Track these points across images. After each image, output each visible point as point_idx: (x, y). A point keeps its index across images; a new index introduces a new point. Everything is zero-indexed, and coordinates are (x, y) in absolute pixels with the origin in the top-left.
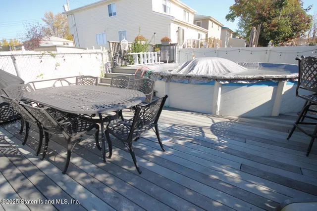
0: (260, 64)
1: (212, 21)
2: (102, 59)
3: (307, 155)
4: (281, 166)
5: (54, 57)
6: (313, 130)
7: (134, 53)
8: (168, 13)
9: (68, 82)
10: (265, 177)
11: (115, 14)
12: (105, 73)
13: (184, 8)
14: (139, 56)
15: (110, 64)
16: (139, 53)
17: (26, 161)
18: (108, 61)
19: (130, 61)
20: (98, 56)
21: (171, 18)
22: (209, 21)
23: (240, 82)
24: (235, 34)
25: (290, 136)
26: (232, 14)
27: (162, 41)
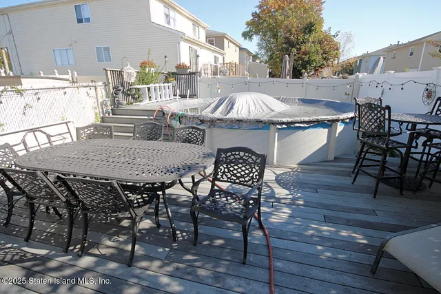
0: (298, 99)
1: (227, 39)
2: (97, 95)
3: (375, 197)
4: (358, 211)
5: (22, 95)
6: (377, 172)
7: (143, 86)
8: (172, 26)
9: (45, 133)
10: (349, 224)
11: (88, 20)
12: (102, 115)
13: (193, 20)
14: (149, 89)
15: (109, 103)
16: (148, 86)
17: (53, 264)
18: (105, 98)
19: (135, 96)
20: (89, 91)
21: (181, 35)
22: (225, 40)
23: (297, 125)
24: (255, 57)
25: (354, 180)
26: (249, 32)
27: (177, 67)
